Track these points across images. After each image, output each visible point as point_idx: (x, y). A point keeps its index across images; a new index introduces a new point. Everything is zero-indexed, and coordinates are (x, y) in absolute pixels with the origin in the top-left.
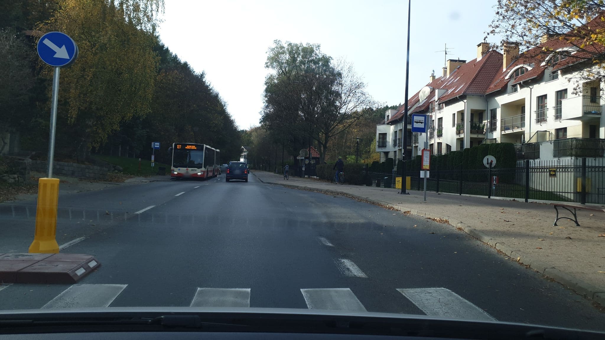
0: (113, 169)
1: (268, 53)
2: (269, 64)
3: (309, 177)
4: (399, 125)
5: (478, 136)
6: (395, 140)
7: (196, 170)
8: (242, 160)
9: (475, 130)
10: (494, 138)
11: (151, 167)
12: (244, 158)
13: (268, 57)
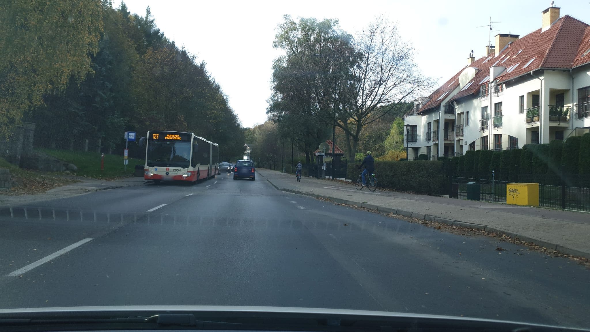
0: (64, 168)
1: (276, 30)
2: (277, 43)
3: (333, 179)
4: (433, 115)
5: (559, 124)
6: (428, 133)
7: (180, 170)
8: (245, 158)
9: (556, 116)
10: (585, 127)
11: (124, 166)
12: (248, 156)
13: (276, 35)
